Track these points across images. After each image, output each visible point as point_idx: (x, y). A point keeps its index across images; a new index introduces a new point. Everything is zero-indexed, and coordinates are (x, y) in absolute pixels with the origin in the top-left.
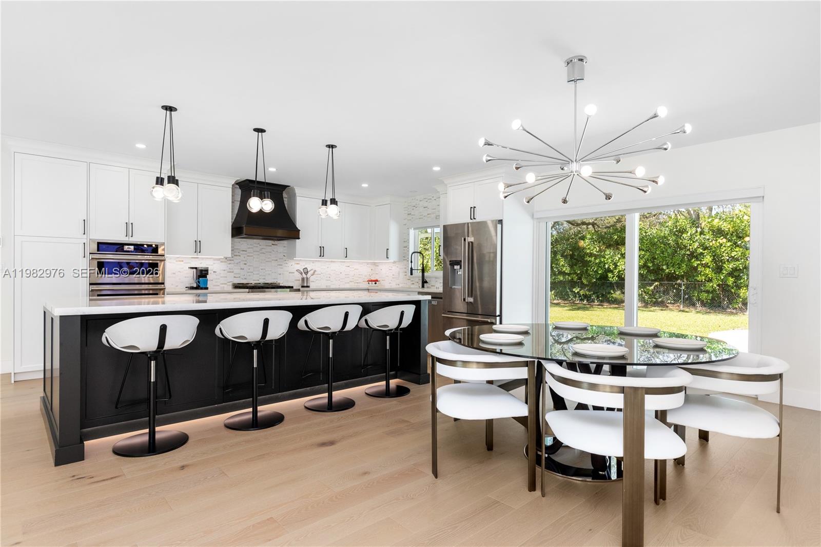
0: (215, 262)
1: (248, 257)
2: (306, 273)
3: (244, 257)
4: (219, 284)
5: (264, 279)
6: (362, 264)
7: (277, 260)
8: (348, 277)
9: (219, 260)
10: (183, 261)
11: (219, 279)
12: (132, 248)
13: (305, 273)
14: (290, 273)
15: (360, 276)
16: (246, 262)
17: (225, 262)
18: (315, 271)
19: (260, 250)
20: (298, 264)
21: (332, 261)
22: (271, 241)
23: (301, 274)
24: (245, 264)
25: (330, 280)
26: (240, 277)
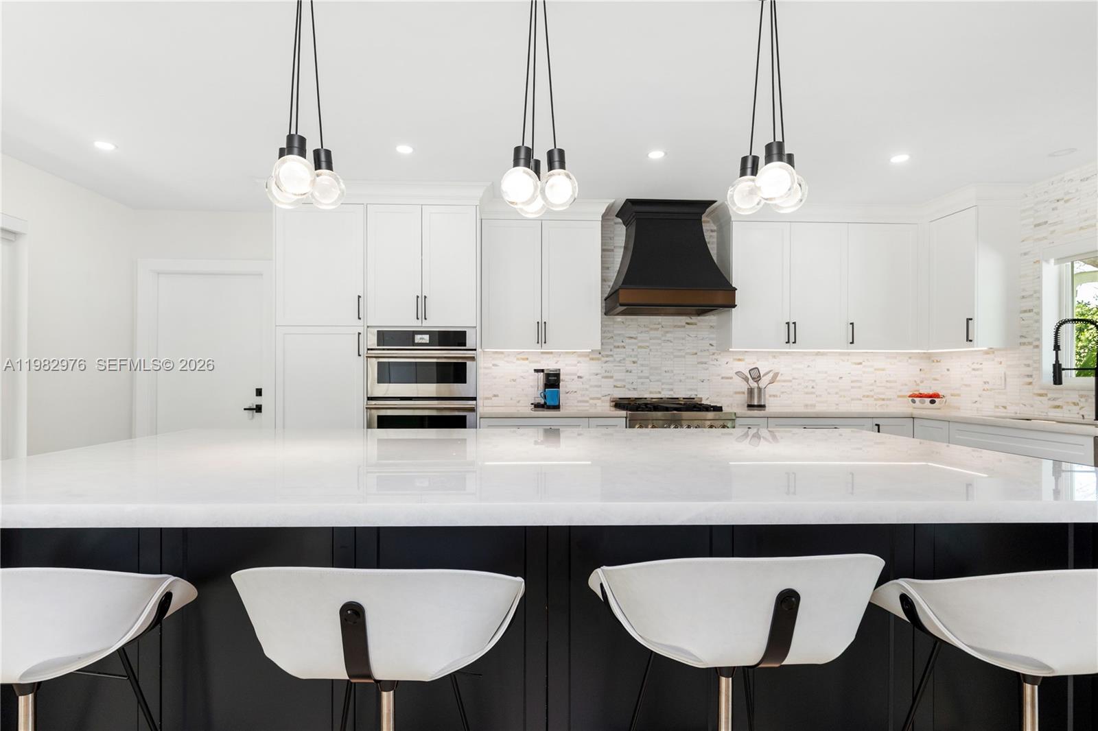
0: (580, 359)
1: (639, 350)
2: (757, 379)
3: (633, 350)
4: (587, 399)
5: (672, 390)
6: (896, 358)
7: (696, 354)
8: (860, 387)
9: (588, 356)
10: (527, 359)
11: (587, 390)
12: (426, 338)
13: (753, 379)
14: (722, 378)
15: (888, 385)
16: (635, 359)
17: (598, 359)
18: (776, 375)
19: (663, 336)
20: (739, 360)
21: (818, 354)
22: (684, 317)
23: (746, 380)
24: (634, 362)
25: (812, 393)
26: (624, 386)
